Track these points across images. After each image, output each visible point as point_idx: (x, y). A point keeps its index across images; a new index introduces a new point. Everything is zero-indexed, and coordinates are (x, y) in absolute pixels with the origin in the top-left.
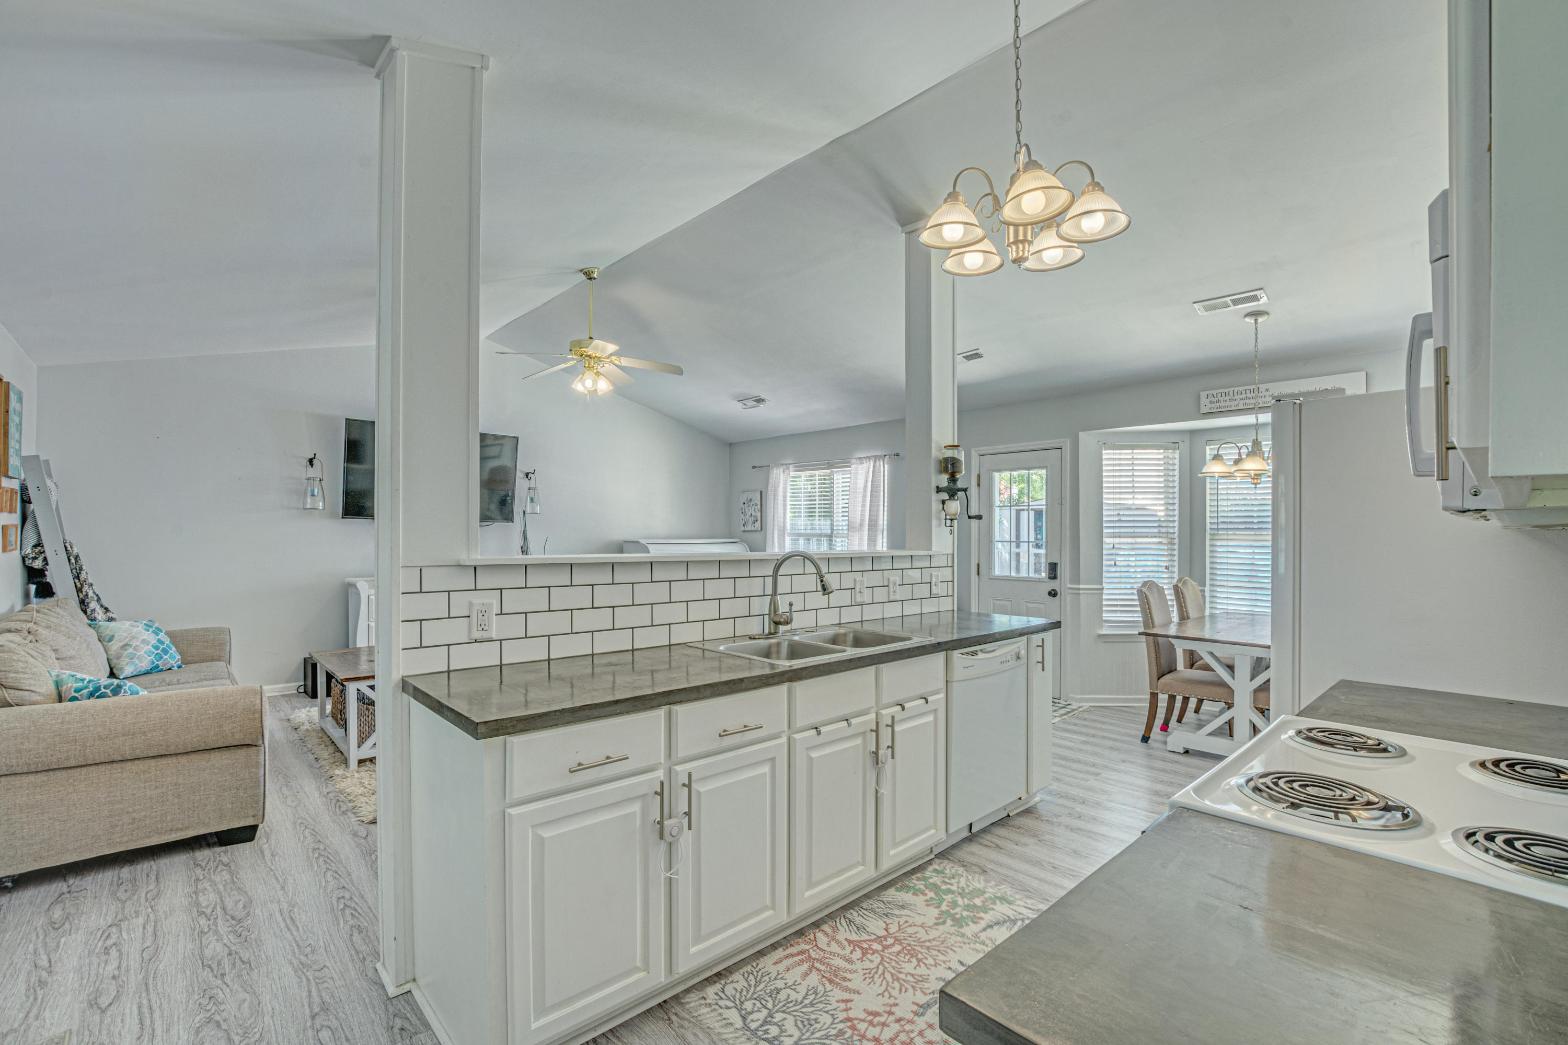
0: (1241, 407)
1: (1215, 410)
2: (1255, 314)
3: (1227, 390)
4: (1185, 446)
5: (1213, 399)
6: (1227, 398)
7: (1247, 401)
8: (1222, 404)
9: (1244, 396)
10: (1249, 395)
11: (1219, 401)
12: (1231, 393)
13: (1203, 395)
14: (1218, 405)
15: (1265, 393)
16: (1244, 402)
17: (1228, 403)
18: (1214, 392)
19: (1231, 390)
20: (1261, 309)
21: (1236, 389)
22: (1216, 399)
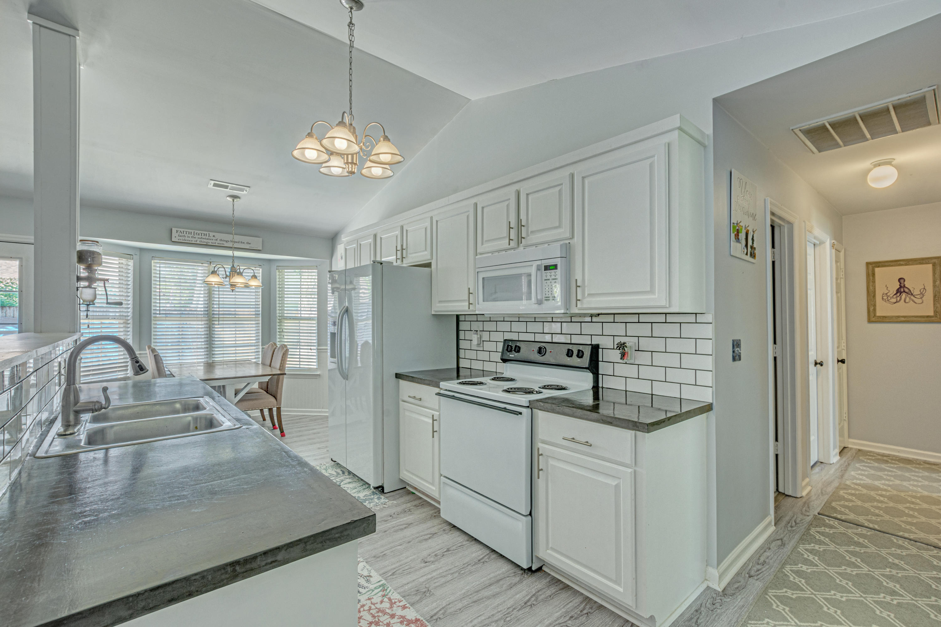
0: (198, 242)
1: (182, 241)
2: (234, 197)
3: (190, 231)
4: (136, 257)
5: (181, 234)
6: (190, 235)
7: (202, 240)
8: (186, 238)
9: (200, 236)
10: (203, 237)
11: (185, 236)
12: (193, 233)
13: (174, 230)
14: (184, 238)
15: (212, 238)
16: (200, 240)
17: (190, 239)
18: (182, 230)
19: (193, 231)
20: (239, 195)
21: (196, 231)
22: (183, 235)
